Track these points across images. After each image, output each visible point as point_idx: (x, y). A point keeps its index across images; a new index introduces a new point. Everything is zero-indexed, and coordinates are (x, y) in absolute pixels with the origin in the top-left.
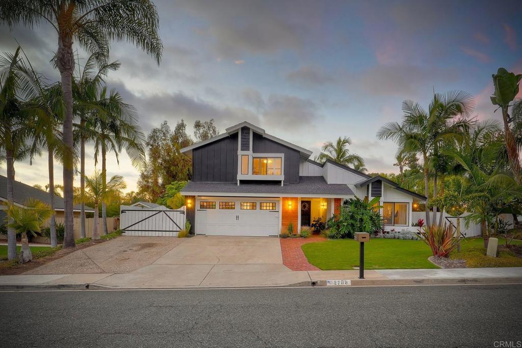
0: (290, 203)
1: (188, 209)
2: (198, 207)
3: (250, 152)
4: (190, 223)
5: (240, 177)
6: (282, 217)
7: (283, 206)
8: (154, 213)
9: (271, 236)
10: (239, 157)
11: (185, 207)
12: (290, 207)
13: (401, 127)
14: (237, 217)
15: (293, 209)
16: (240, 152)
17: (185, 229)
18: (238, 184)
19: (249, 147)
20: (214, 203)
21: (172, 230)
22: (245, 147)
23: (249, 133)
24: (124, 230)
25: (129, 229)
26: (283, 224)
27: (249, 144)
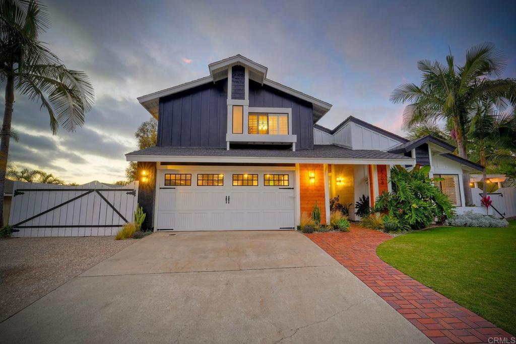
0: (312, 174)
1: (142, 186)
2: (160, 182)
3: (246, 101)
4: (144, 211)
5: (230, 137)
6: (301, 197)
7: (301, 179)
8: (80, 193)
9: (283, 229)
10: (230, 109)
11: (138, 182)
12: (313, 181)
13: (420, 87)
14: (228, 199)
15: (317, 185)
16: (230, 101)
17: (134, 222)
18: (228, 148)
19: (244, 94)
20: (188, 177)
21: (110, 224)
22: (238, 95)
23: (243, 75)
24: (16, 226)
25: (29, 224)
26: (302, 209)
27: (244, 90)
